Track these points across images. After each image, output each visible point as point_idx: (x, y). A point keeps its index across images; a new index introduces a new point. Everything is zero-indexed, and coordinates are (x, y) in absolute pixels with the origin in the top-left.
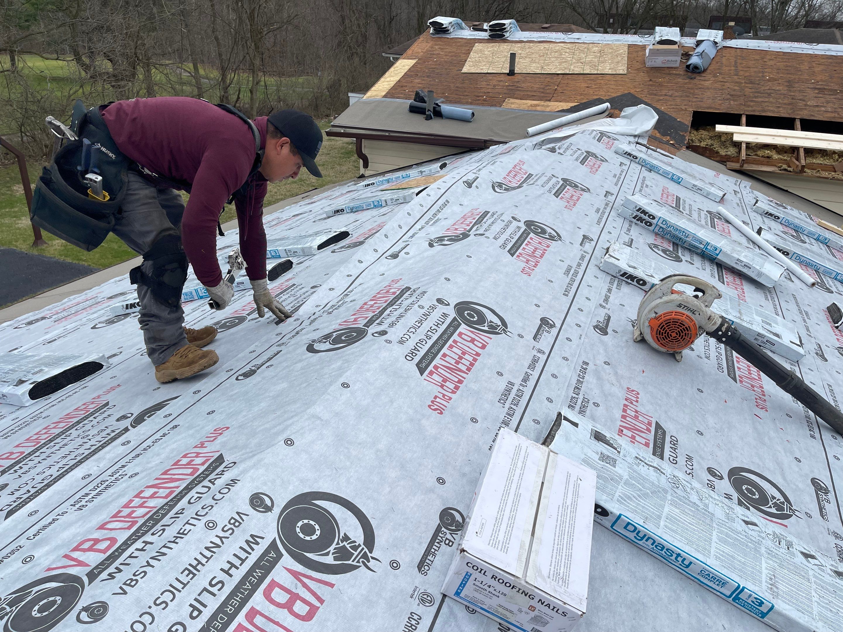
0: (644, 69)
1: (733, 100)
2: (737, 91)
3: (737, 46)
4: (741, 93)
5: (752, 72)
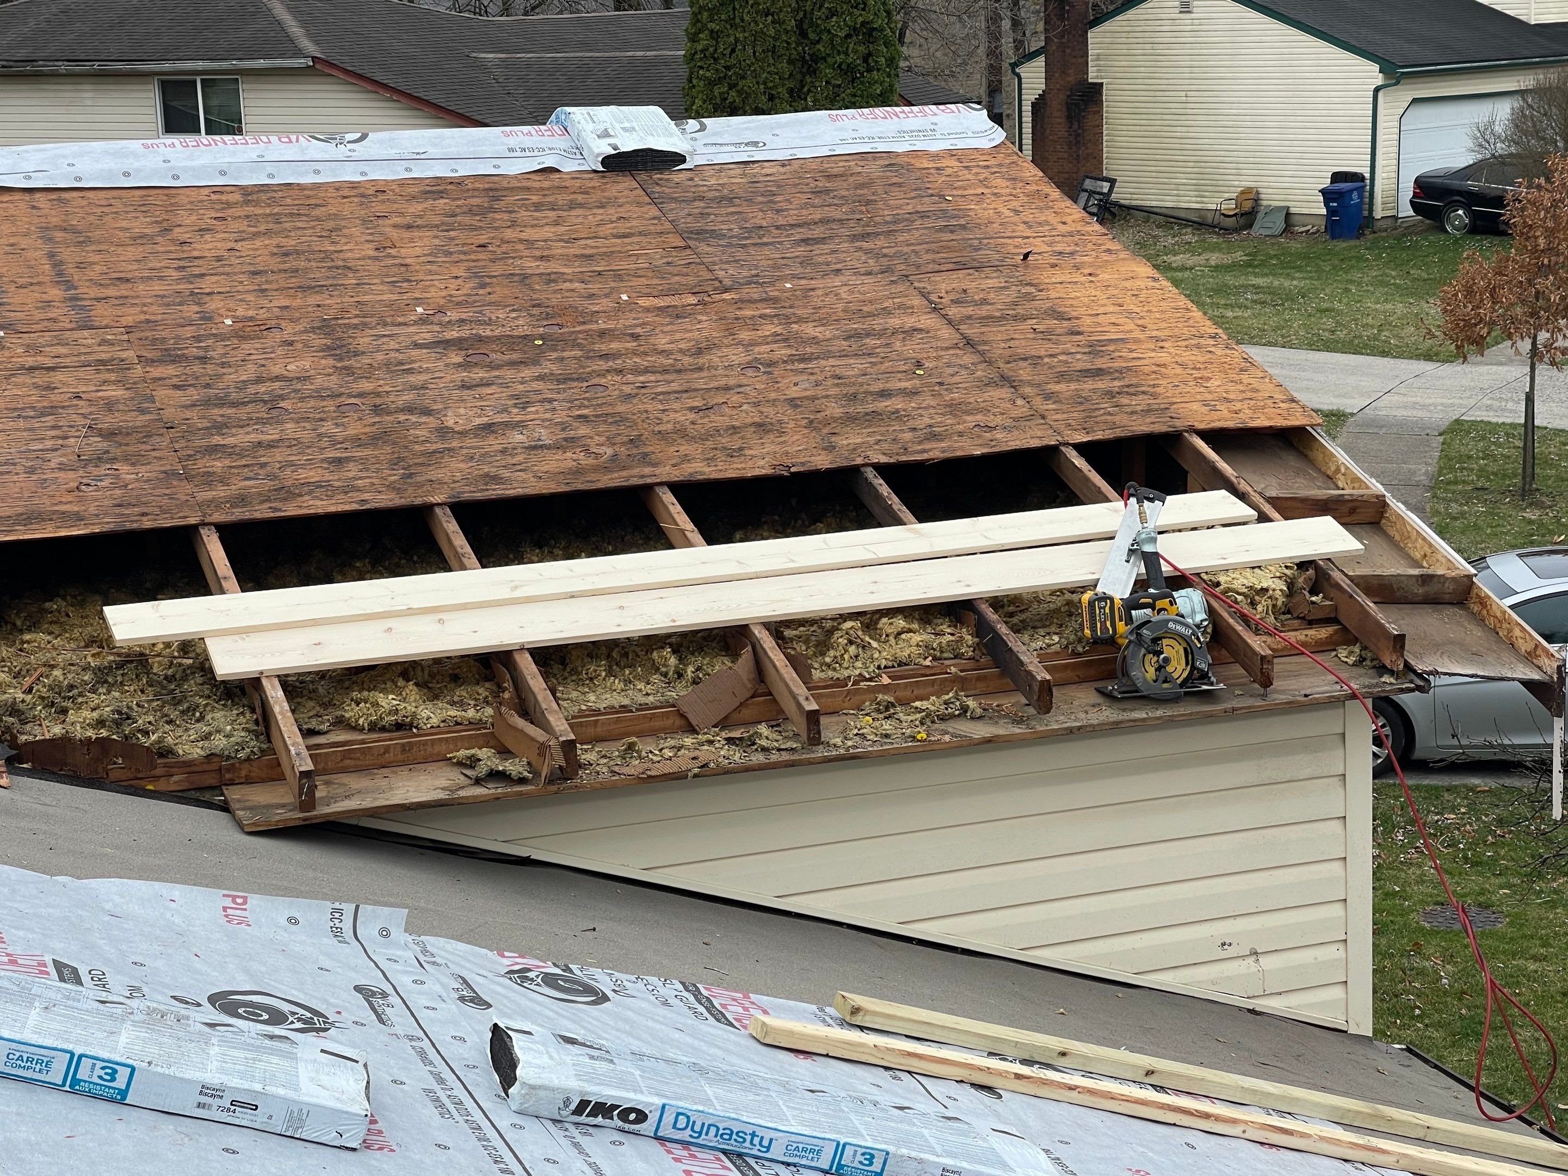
1: (126, 459)
2: (121, 407)
3: (30, 178)
4: (148, 417)
5: (149, 300)
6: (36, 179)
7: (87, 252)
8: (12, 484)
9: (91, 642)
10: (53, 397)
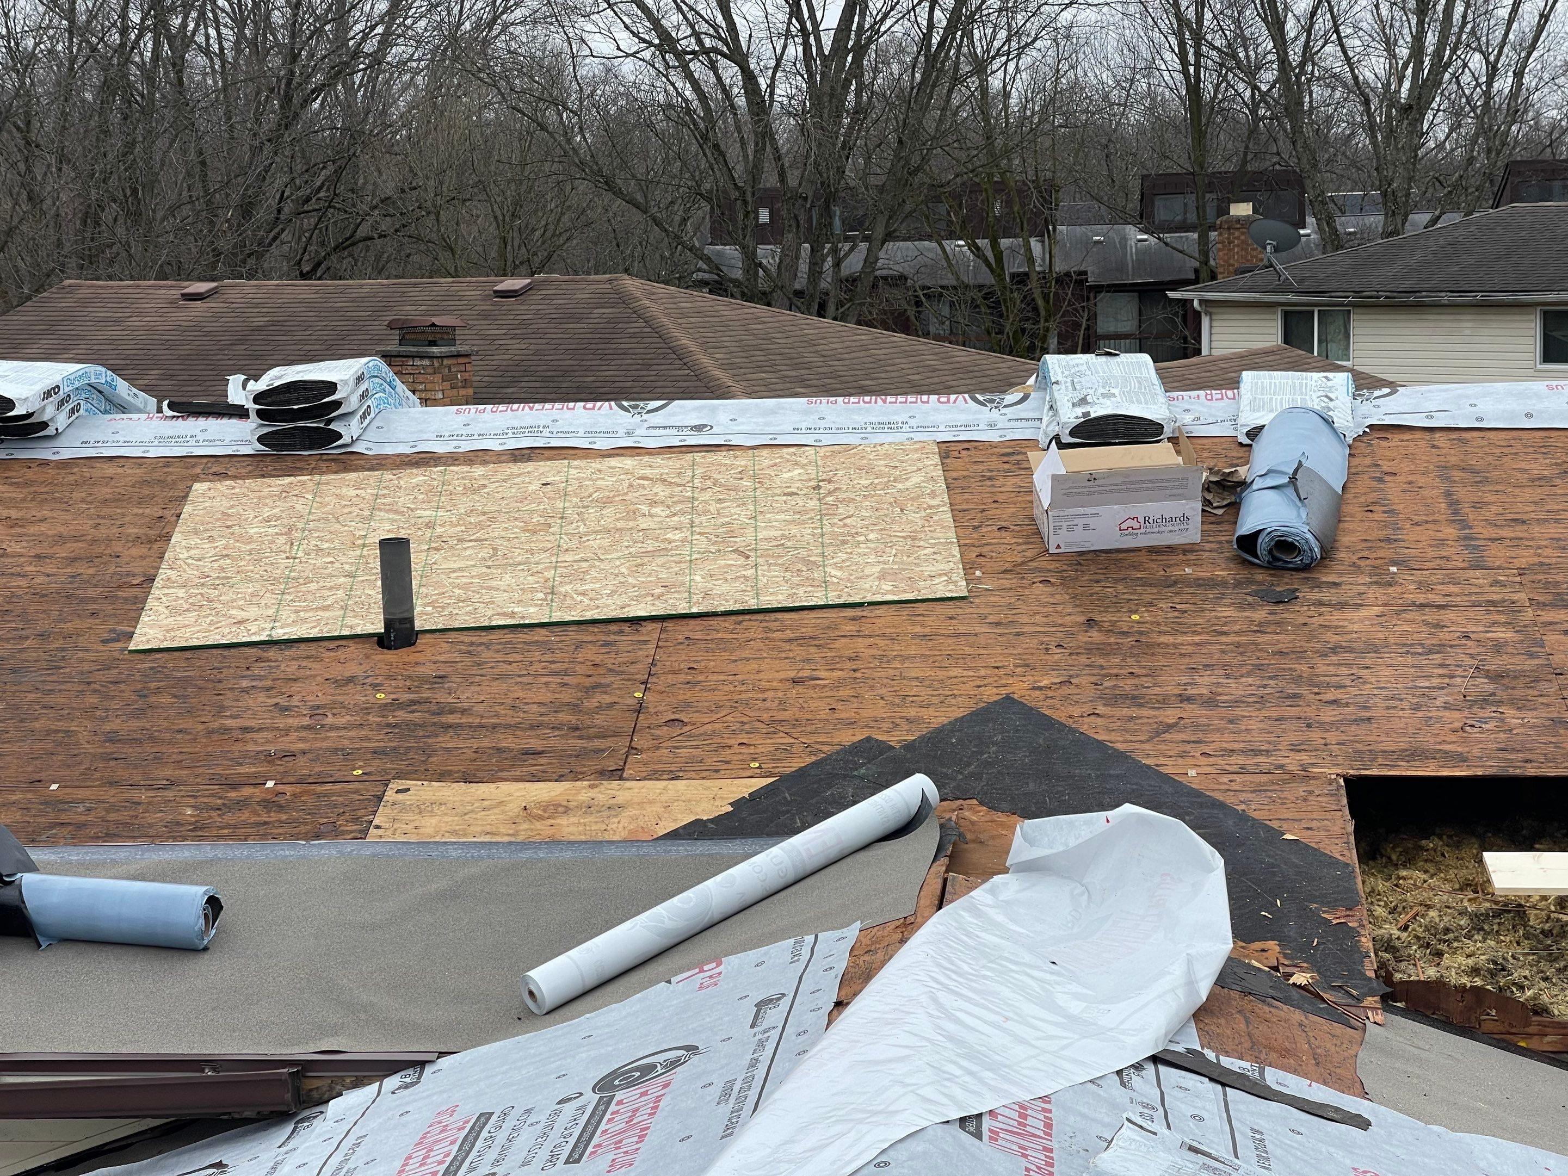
0: (1043, 563)
1: (1512, 702)
2: (1510, 650)
3: (1432, 417)
4: (1537, 662)
5: (1544, 543)
6: (1438, 419)
7: (1484, 492)
8: (1397, 720)
9: (1466, 885)
10: (1441, 635)
